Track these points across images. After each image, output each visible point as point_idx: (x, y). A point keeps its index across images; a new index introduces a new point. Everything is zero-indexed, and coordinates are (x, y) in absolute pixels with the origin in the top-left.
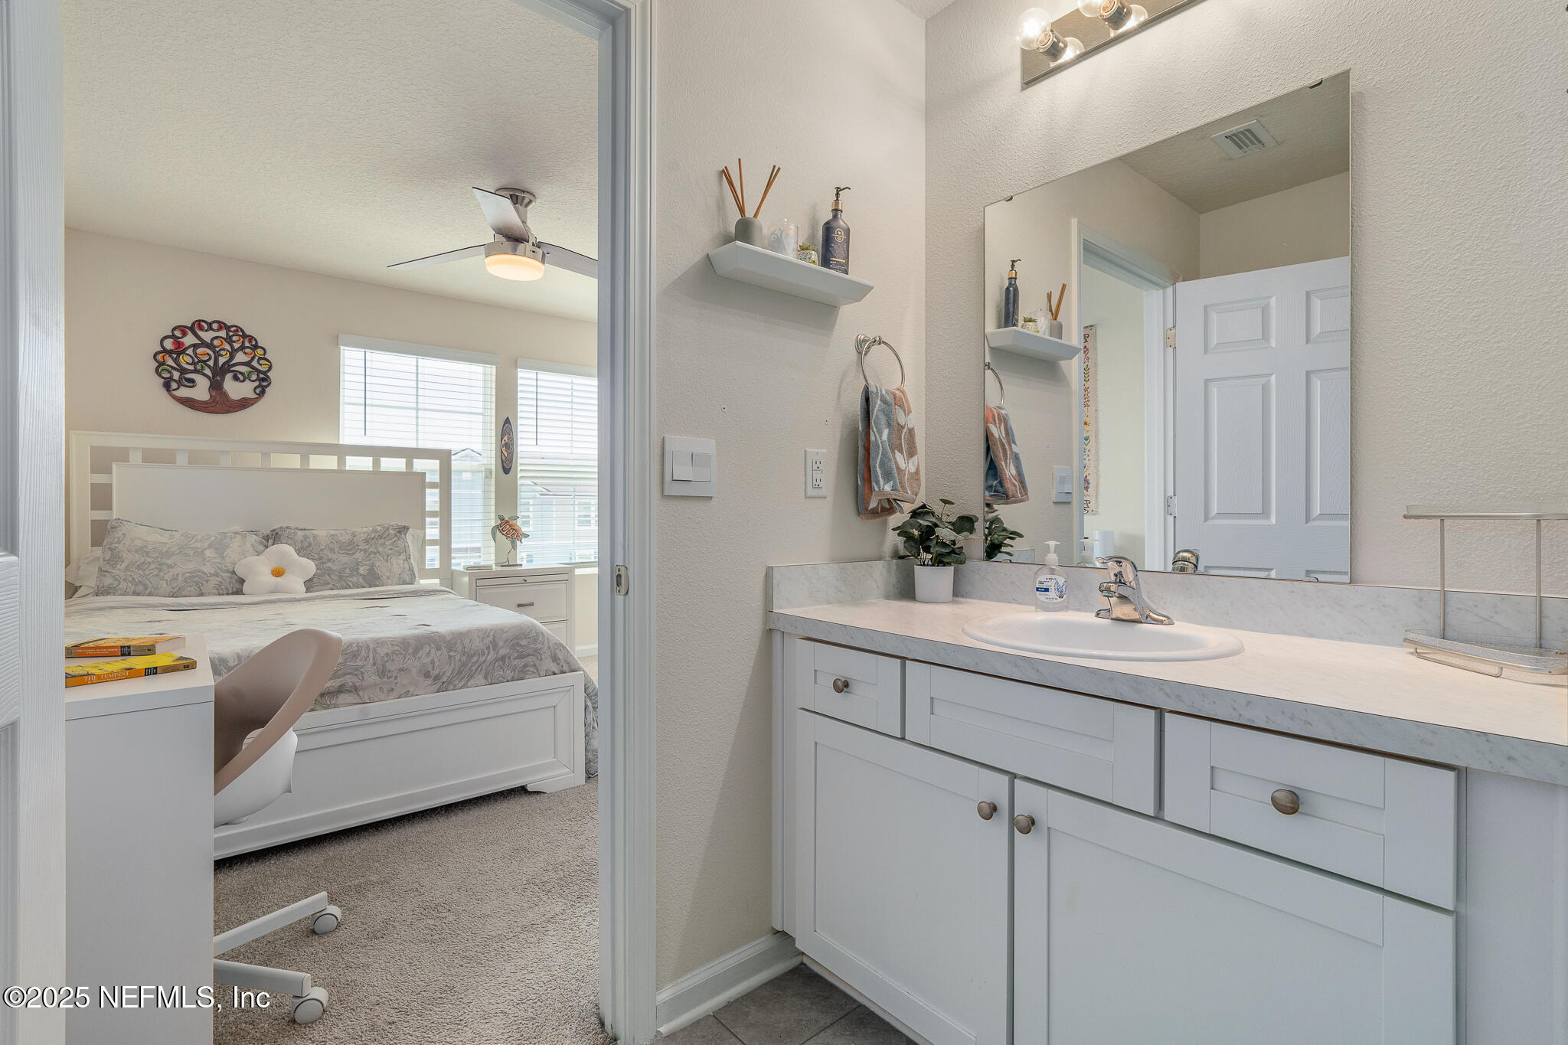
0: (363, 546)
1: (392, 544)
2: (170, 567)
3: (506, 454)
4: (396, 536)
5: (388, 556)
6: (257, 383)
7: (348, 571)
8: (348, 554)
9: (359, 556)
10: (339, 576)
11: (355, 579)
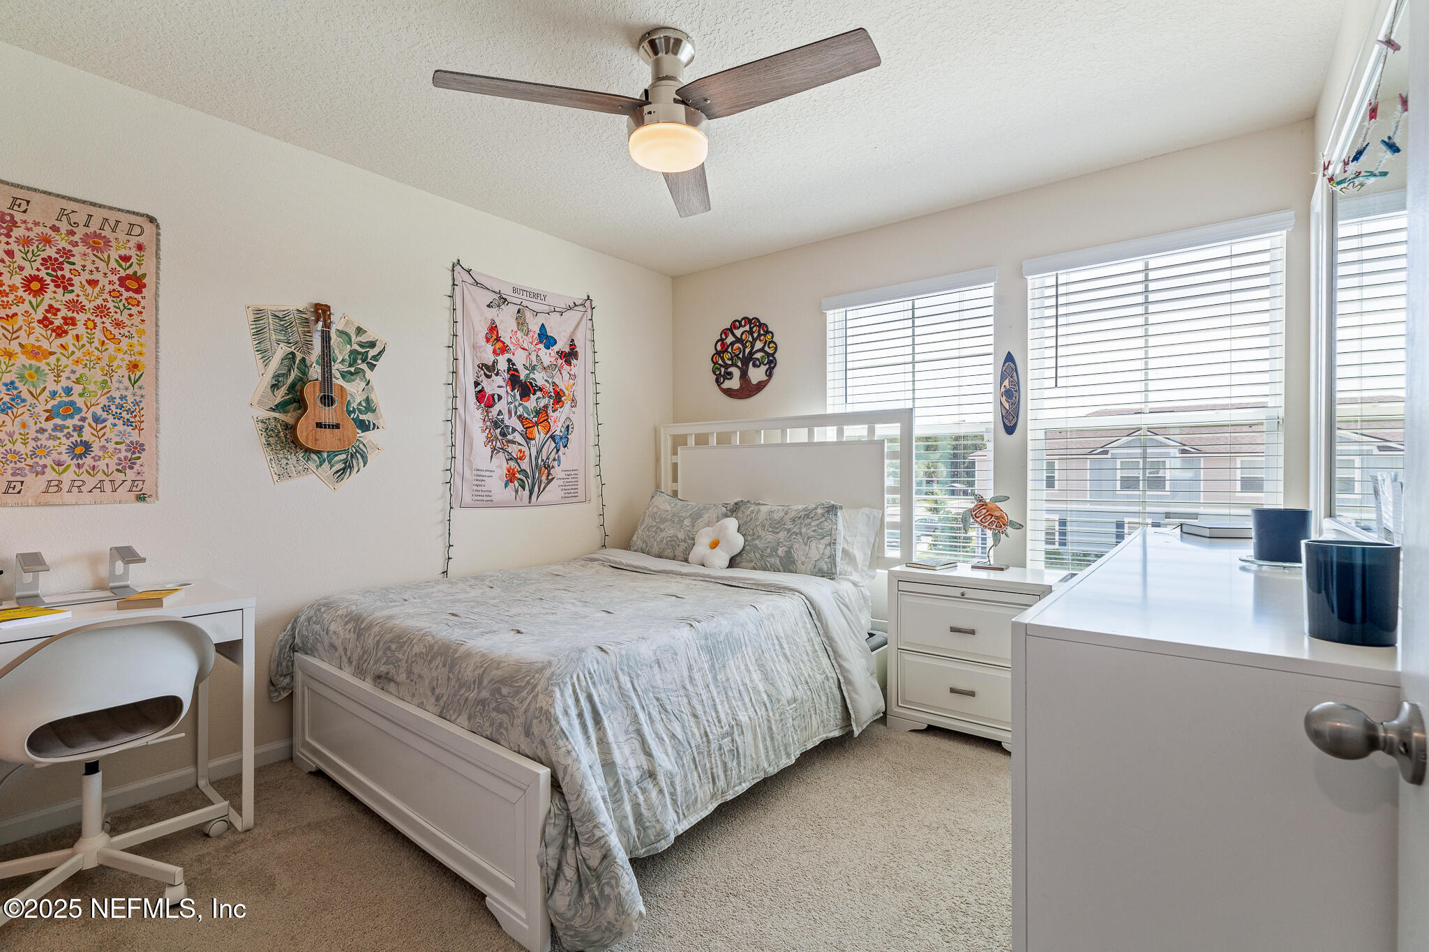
0: (789, 525)
1: (817, 526)
2: (661, 531)
3: (1007, 405)
4: (823, 515)
5: (809, 538)
6: (767, 366)
7: (769, 550)
8: (774, 532)
9: (782, 535)
10: (761, 555)
11: (772, 560)
